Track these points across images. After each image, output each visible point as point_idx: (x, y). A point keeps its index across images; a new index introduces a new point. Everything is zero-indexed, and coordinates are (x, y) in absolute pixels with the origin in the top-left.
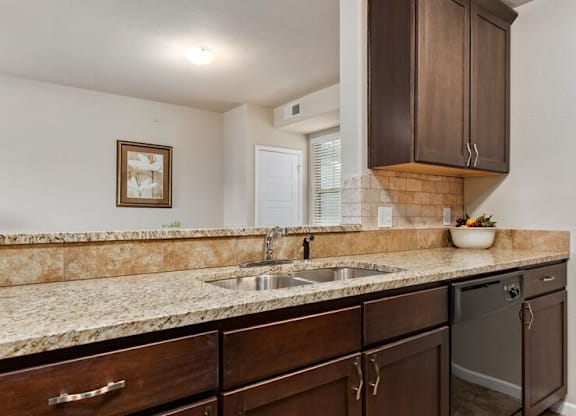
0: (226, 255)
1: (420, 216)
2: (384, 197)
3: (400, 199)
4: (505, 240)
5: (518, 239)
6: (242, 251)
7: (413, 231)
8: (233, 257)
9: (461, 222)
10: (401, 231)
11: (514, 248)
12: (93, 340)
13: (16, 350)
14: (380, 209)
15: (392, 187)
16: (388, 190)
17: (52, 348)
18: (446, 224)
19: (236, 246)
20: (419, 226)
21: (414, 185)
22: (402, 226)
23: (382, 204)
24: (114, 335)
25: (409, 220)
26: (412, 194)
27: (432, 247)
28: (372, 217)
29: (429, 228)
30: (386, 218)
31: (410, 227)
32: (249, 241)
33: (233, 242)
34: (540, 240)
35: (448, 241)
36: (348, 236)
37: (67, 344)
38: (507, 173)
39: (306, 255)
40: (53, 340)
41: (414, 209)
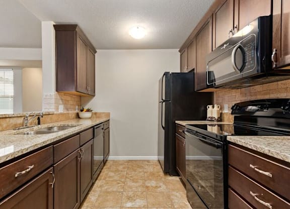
0: (5, 125)
1: (70, 108)
2: (61, 102)
3: (65, 103)
4: (94, 116)
5: (97, 115)
6: (12, 123)
7: (68, 114)
8: (8, 126)
9: (82, 111)
10: (65, 114)
11: (96, 118)
12: (27, 152)
13: (7, 158)
14: (60, 106)
15: (63, 98)
16: (62, 99)
17: (16, 156)
18: (77, 111)
19: (9, 121)
20: (70, 112)
21: (69, 98)
22: (66, 112)
23: (60, 104)
24: (31, 149)
25: (67, 110)
26: (68, 101)
27: (73, 119)
28: (57, 109)
29: (73, 112)
30: (61, 109)
31: (68, 112)
32: (15, 119)
33: (8, 120)
34: (103, 115)
35: (78, 116)
36: (50, 116)
37: (20, 154)
38: (94, 96)
39: (39, 123)
40: (17, 153)
41: (69, 106)
